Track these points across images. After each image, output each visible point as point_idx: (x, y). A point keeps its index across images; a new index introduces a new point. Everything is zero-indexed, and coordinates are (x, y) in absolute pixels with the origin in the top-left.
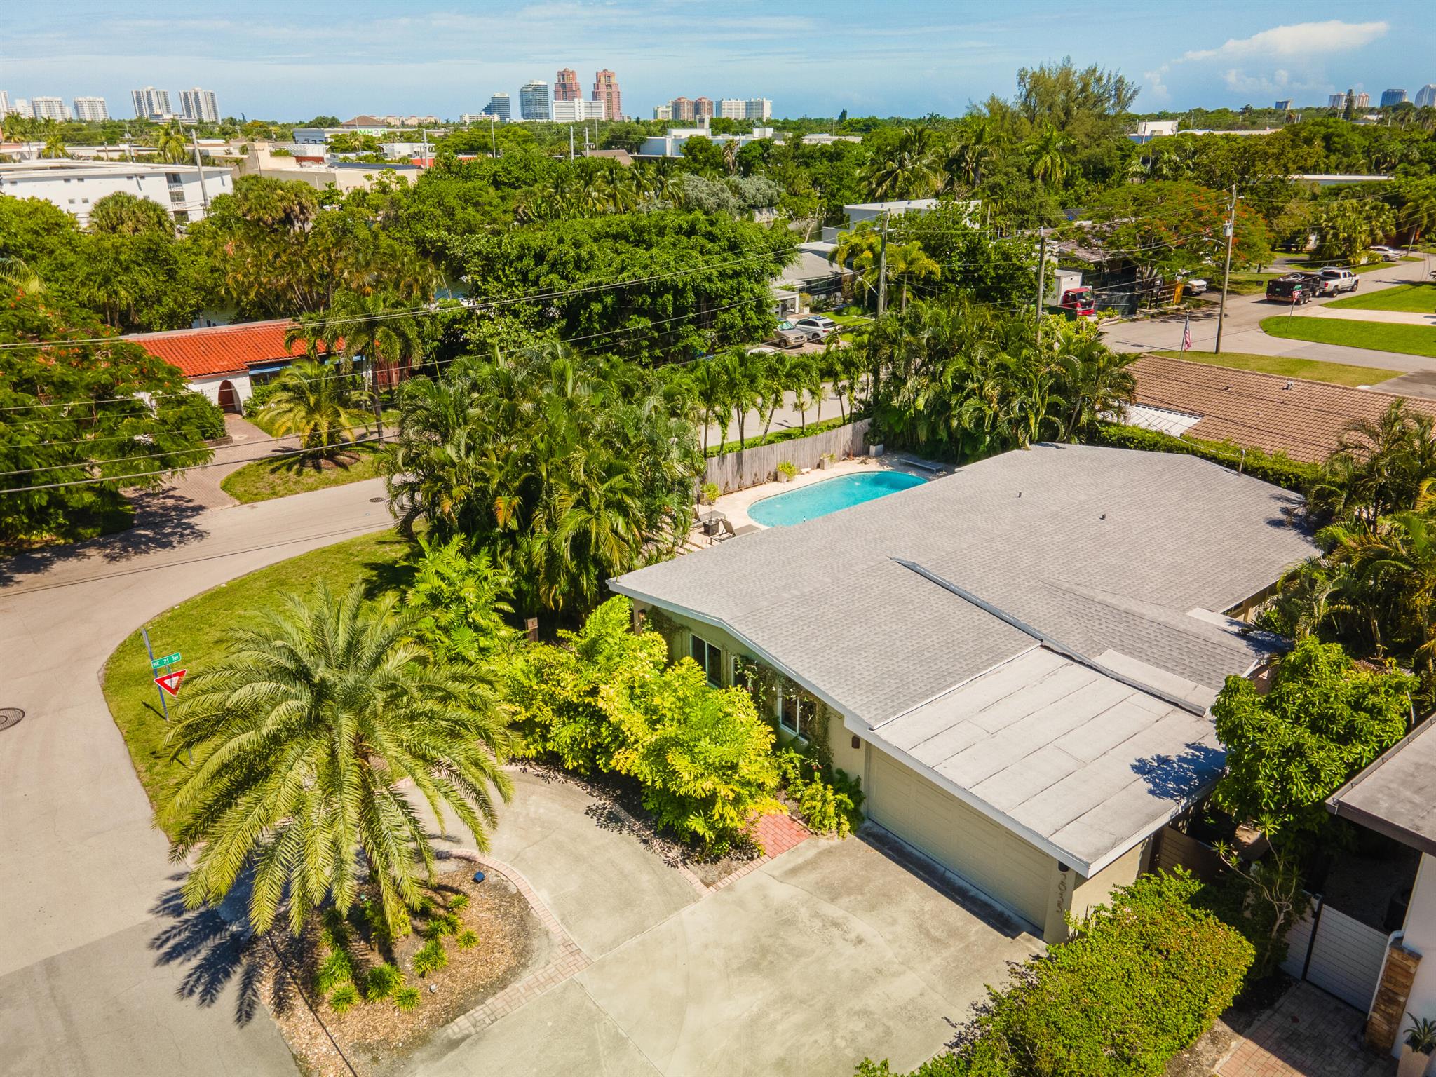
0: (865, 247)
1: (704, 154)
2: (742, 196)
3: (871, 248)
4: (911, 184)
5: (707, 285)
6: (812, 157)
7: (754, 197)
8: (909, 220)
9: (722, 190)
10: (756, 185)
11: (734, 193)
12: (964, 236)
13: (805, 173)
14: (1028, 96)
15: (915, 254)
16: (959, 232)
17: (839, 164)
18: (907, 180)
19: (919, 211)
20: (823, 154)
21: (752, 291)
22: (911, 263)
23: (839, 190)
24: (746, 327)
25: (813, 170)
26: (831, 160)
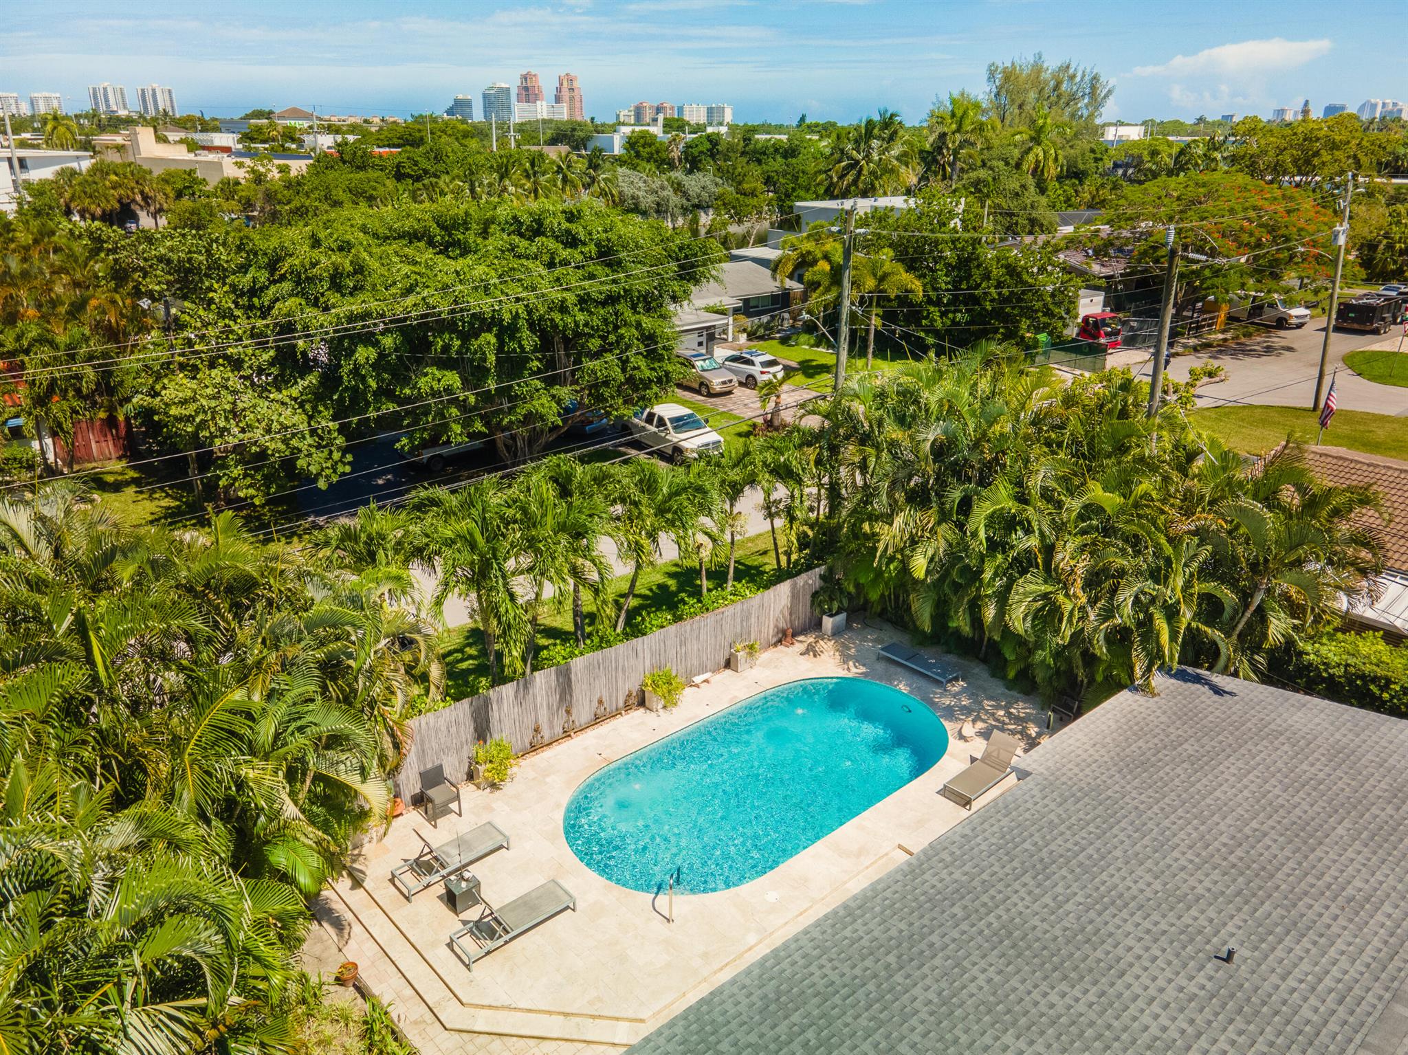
0: (819, 255)
1: (648, 150)
2: (685, 194)
3: (826, 257)
4: (876, 178)
5: (557, 317)
6: (764, 153)
7: (699, 196)
8: (880, 220)
9: (663, 188)
10: (701, 183)
11: (675, 191)
12: (953, 242)
13: (756, 170)
14: (998, 94)
15: (887, 267)
16: (946, 236)
17: (794, 161)
18: (873, 173)
19: (892, 209)
20: (776, 150)
21: (638, 325)
22: (882, 279)
23: (794, 189)
24: (630, 380)
25: (765, 167)
26: (785, 157)
